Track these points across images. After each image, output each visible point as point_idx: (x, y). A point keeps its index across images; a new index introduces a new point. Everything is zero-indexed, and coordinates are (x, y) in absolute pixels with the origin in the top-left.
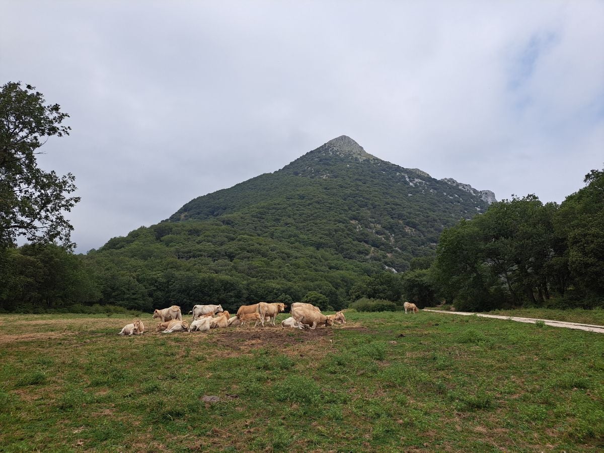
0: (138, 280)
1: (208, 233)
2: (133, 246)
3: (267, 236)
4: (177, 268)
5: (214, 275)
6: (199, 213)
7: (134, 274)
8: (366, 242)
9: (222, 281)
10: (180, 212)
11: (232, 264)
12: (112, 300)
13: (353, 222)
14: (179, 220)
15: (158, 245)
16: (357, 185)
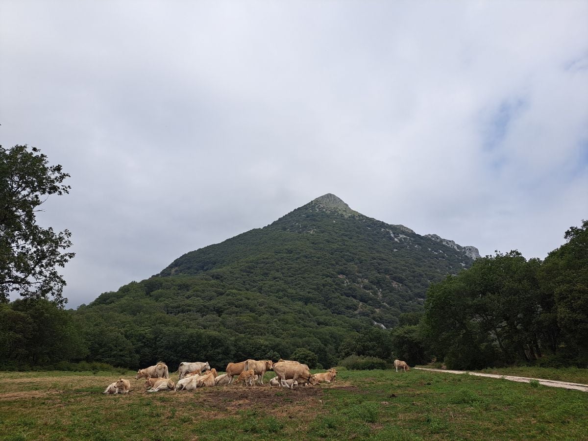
0: (126, 336)
1: (197, 288)
2: (123, 301)
3: (255, 291)
4: (166, 324)
5: (202, 331)
6: (189, 268)
7: (122, 330)
8: (355, 297)
9: (209, 337)
10: (171, 267)
11: (220, 319)
12: (99, 357)
13: (340, 276)
14: (169, 274)
15: (148, 300)
16: (343, 240)
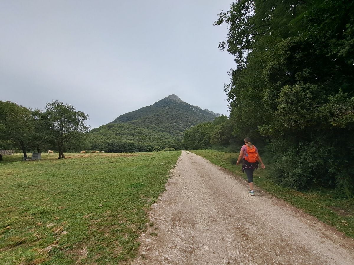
0: (103, 143)
1: (126, 127)
2: (101, 131)
3: (146, 128)
4: (116, 139)
5: (127, 141)
6: (123, 120)
7: (102, 141)
8: (179, 130)
9: (130, 143)
10: (117, 119)
11: (134, 137)
12: (95, 149)
13: (175, 123)
14: (117, 122)
15: (109, 131)
16: (177, 111)
